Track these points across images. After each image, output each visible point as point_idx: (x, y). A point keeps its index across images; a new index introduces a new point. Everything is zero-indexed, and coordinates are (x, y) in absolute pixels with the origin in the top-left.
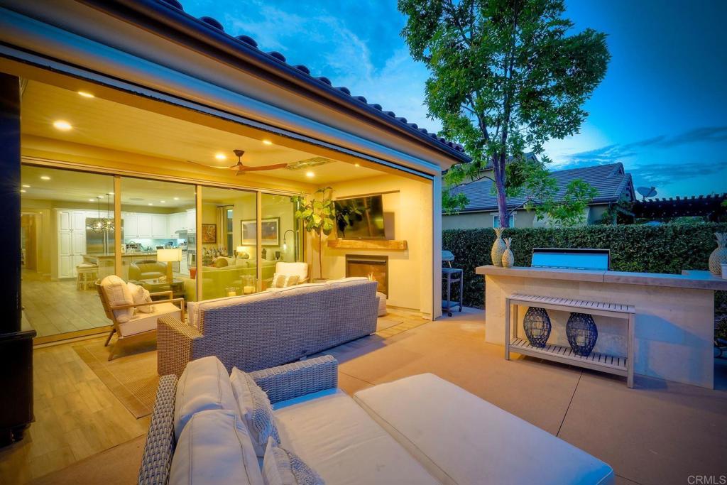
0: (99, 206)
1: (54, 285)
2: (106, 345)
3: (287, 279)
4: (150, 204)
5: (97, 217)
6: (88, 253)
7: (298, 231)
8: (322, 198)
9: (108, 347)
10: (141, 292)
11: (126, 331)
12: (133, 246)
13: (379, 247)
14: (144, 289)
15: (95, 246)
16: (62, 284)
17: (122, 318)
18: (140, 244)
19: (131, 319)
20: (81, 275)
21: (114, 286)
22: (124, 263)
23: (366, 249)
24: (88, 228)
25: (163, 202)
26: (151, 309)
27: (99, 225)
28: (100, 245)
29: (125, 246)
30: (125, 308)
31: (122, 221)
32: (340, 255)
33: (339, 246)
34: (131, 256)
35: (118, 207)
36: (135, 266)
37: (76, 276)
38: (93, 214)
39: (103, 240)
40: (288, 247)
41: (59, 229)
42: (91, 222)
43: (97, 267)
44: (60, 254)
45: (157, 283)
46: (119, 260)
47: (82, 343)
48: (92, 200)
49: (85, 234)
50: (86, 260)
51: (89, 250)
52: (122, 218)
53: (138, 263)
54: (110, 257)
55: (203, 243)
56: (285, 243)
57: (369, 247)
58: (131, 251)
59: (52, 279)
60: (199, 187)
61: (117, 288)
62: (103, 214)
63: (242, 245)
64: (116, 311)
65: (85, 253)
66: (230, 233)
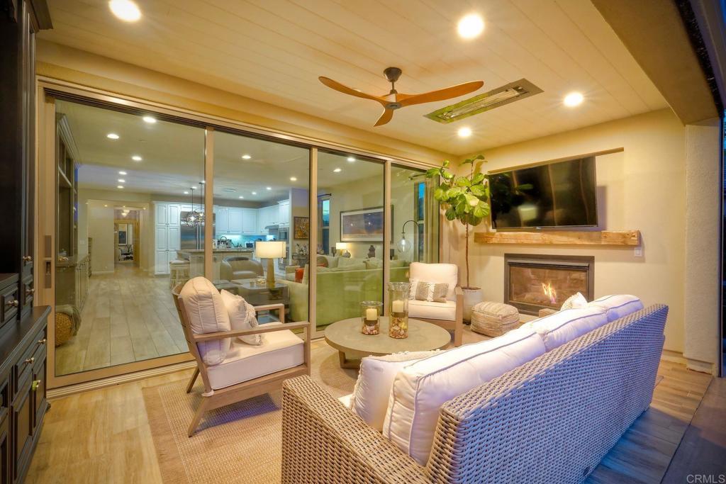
0: (192, 199)
1: (150, 281)
2: (189, 391)
3: (432, 288)
4: (241, 197)
5: (190, 210)
6: (182, 249)
7: (423, 222)
8: (468, 170)
9: (191, 395)
10: (242, 309)
11: (219, 380)
12: (224, 242)
13: (578, 242)
14: (246, 303)
15: (189, 242)
16: (157, 281)
17: (212, 356)
18: (231, 241)
19: (227, 357)
20: (174, 271)
21: (200, 298)
22: (215, 260)
23: (551, 245)
24: (182, 223)
25: (255, 194)
26: (258, 341)
27: (193, 218)
28: (193, 242)
29: (216, 241)
30: (216, 338)
31: (214, 215)
32: (495, 254)
33: (494, 241)
34: (223, 252)
35: (209, 200)
36: (227, 263)
37: (169, 272)
38: (187, 208)
39: (196, 236)
40: (407, 242)
41: (156, 223)
42: (185, 216)
43: (189, 263)
44: (156, 249)
45: (255, 288)
46: (209, 257)
47: (157, 382)
48: (186, 193)
49: (179, 228)
50: (180, 256)
51: (183, 246)
52: (214, 212)
53: (230, 260)
54: (201, 253)
55: (295, 238)
56: (404, 238)
57: (555, 242)
58: (222, 247)
59: (150, 274)
60: (315, 151)
61: (204, 303)
62: (197, 208)
63: (341, 242)
64: (201, 345)
65: (178, 248)
66: (326, 228)
